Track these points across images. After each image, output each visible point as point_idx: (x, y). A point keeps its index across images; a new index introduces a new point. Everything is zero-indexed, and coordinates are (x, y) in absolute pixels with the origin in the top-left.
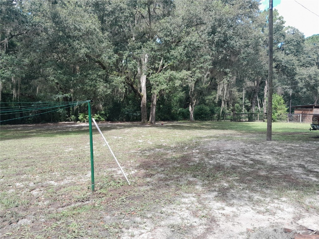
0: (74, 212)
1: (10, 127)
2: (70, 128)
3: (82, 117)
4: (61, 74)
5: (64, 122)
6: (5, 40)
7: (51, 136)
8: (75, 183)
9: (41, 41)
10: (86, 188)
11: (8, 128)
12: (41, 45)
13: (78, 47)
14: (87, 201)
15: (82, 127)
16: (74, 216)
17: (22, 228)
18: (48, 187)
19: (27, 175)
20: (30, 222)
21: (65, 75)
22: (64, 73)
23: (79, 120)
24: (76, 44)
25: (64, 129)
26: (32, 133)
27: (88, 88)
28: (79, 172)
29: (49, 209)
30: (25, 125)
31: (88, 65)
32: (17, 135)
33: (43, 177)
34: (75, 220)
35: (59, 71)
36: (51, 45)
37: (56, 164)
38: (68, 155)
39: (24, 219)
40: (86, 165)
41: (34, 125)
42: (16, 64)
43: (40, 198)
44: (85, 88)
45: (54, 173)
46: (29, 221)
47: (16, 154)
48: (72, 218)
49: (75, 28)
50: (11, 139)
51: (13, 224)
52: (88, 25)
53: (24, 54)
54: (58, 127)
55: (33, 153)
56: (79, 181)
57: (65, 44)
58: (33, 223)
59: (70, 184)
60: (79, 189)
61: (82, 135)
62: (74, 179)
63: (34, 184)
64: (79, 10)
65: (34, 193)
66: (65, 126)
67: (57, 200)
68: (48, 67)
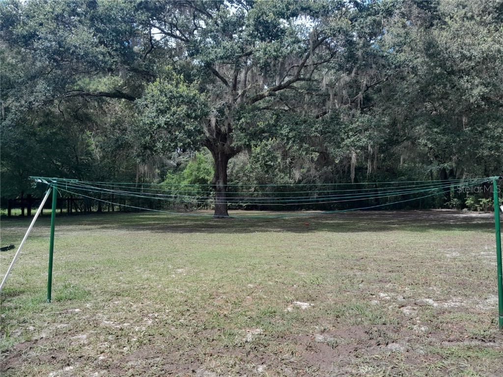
0: (470, 353)
1: (362, 214)
2: (451, 219)
3: (472, 202)
4: (439, 133)
5: (440, 210)
6: (359, 95)
7: (422, 231)
8: (467, 309)
9: (407, 88)
10: (487, 321)
11: (359, 215)
12: (408, 93)
13: (467, 87)
14: (490, 341)
15: (473, 219)
16: (469, 359)
17: (393, 355)
18: (424, 307)
19: (392, 283)
20: (404, 350)
21: (444, 134)
22: (443, 132)
23: (467, 207)
24: (464, 83)
25: (441, 221)
26: (393, 224)
27: (486, 153)
28: (473, 293)
29: (429, 339)
30: (381, 212)
31: (486, 113)
32: (373, 226)
33: (415, 290)
34: (471, 365)
35: (435, 130)
36: (422, 91)
37: (434, 274)
38: (452, 264)
39: (394, 344)
40: (484, 283)
41: (394, 212)
42: (375, 126)
43: (414, 320)
44: (480, 153)
45: (431, 288)
46: (402, 348)
47: (374, 253)
48: (466, 361)
49: (462, 56)
50: (367, 231)
51: (383, 346)
52: (485, 47)
53: (384, 110)
54: (431, 217)
55: (398, 254)
56: (474, 307)
57: (445, 86)
58: (407, 351)
59: (461, 309)
60: (475, 320)
61: (473, 232)
62: (465, 302)
63: (404, 298)
64: (469, 26)
65: (406, 311)
66: (442, 215)
67: (441, 328)
68: (418, 124)
